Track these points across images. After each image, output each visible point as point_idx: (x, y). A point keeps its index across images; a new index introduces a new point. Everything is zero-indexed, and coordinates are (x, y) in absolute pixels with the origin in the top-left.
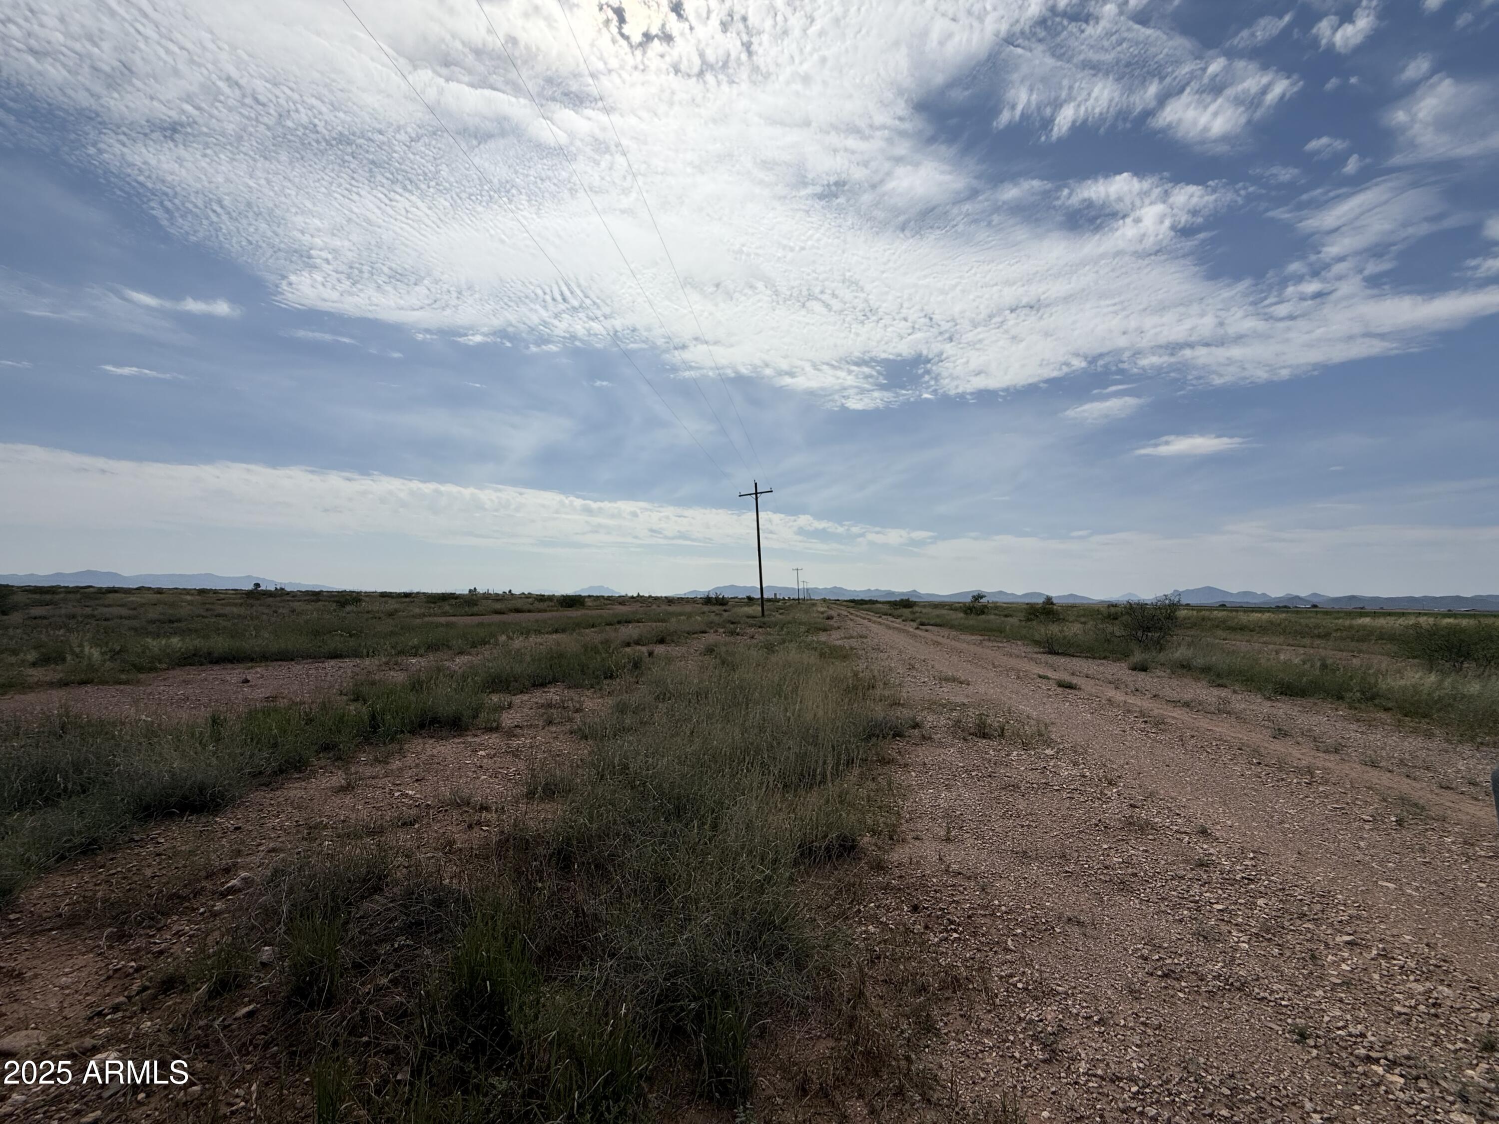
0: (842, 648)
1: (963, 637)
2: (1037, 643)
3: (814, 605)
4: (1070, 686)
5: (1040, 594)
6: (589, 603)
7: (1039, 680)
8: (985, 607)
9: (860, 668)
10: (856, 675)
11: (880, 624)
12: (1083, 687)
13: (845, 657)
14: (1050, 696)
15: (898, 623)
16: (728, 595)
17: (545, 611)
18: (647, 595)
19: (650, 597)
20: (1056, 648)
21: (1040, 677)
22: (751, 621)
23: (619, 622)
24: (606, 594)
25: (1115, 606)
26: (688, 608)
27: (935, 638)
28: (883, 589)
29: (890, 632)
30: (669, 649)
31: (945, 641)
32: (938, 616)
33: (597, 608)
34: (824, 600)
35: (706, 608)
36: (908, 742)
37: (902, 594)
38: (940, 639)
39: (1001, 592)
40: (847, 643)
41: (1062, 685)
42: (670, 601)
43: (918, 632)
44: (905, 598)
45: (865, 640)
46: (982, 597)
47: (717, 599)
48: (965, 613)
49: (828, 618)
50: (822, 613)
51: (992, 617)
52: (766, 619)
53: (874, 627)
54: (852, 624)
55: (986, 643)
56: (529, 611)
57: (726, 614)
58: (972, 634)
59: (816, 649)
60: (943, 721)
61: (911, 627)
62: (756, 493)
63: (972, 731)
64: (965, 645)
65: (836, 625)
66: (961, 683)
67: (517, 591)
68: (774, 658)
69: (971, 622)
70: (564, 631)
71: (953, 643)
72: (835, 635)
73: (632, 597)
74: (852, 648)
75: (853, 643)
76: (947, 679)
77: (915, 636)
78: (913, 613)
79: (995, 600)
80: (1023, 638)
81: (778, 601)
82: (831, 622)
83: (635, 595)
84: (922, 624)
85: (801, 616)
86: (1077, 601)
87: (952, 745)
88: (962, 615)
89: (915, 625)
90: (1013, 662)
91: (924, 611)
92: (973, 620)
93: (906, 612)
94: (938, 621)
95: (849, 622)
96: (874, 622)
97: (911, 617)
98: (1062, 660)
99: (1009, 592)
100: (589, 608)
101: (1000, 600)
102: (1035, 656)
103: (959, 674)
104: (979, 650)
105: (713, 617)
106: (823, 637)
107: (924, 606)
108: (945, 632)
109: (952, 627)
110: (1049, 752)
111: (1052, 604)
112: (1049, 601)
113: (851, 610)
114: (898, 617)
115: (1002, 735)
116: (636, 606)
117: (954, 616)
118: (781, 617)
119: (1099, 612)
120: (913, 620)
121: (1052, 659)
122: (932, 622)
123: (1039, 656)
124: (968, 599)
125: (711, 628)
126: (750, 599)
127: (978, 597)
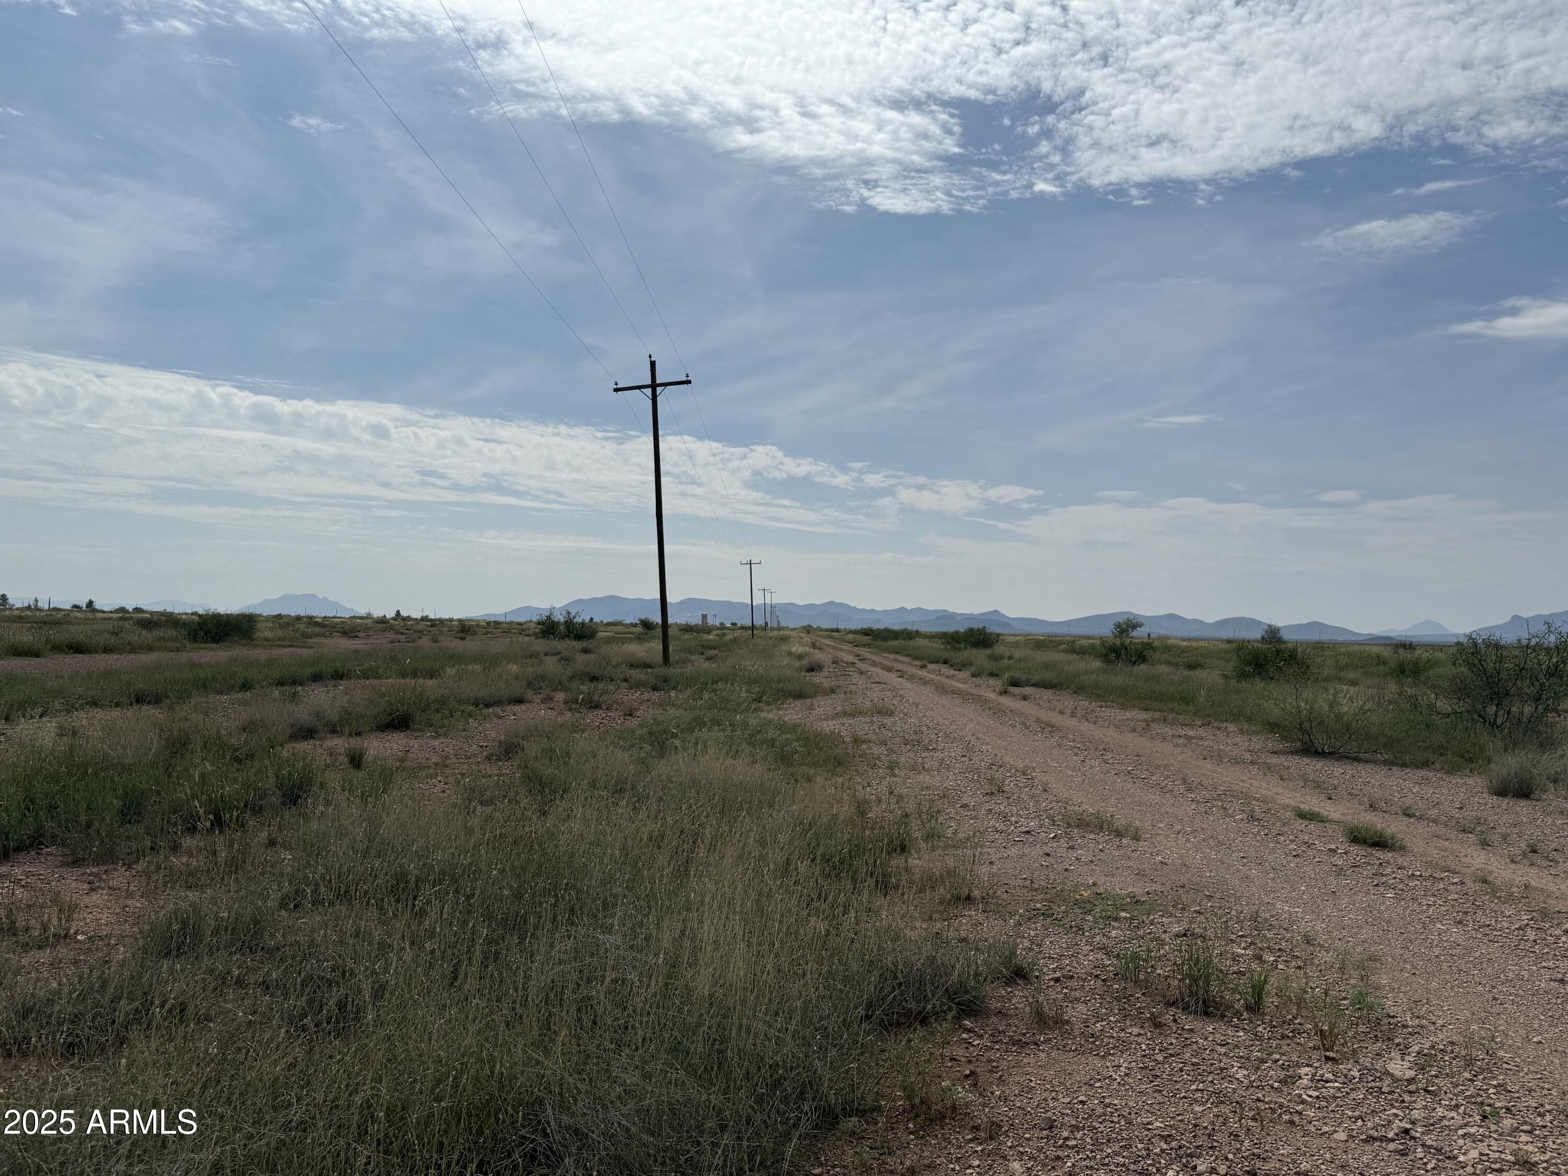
0: (834, 739)
1: (1106, 713)
2: (1272, 727)
3: (784, 639)
4: (1379, 843)
5: (1251, 623)
6: (264, 632)
7: (1300, 824)
8: (1148, 646)
9: (869, 794)
10: (862, 808)
11: (924, 682)
12: (1408, 842)
13: (838, 763)
14: (1340, 872)
15: (960, 681)
16: (602, 616)
17: (150, 649)
18: (417, 615)
19: (424, 619)
20: (1319, 739)
21: (1302, 815)
22: (636, 674)
23: (317, 678)
24: (319, 612)
25: (1409, 646)
26: (500, 645)
27: (1044, 715)
28: (931, 608)
29: (945, 700)
30: (414, 744)
31: (1067, 722)
32: (1046, 666)
33: (280, 642)
34: (808, 630)
35: (541, 645)
36: (996, 1036)
37: (970, 617)
38: (1055, 718)
39: (1172, 617)
40: (842, 727)
41: (1358, 837)
42: (465, 629)
43: (1005, 700)
44: (976, 626)
45: (888, 721)
46: (1134, 626)
47: (569, 624)
48: (1105, 658)
49: (811, 669)
50: (800, 657)
51: (1163, 668)
52: (673, 671)
53: (909, 689)
54: (861, 681)
55: (1157, 728)
56: (107, 650)
57: (581, 658)
58: (1123, 707)
59: (772, 743)
60: (1088, 959)
61: (989, 690)
62: (654, 386)
63: (1174, 994)
64: (1111, 732)
65: (826, 684)
66: (1119, 834)
67: (106, 602)
68: (662, 768)
69: (1119, 680)
70: (156, 700)
71: (1084, 727)
72: (823, 706)
73: (383, 621)
74: (857, 741)
75: (862, 726)
76: (1084, 824)
77: (998, 712)
78: (997, 658)
79: (1163, 632)
80: (1236, 717)
81: (708, 630)
82: (817, 678)
83: (391, 614)
84: (1015, 683)
85: (751, 664)
86: (1325, 637)
87: (1124, 1046)
88: (1096, 664)
89: (997, 683)
90: (1227, 776)
91: (1017, 654)
92: (1120, 676)
93: (979, 655)
94: (1048, 676)
95: (856, 678)
96: (911, 678)
97: (989, 666)
98: (1336, 771)
99: (1189, 616)
100: (268, 642)
101: (1174, 632)
102: (1274, 760)
103: (1109, 809)
104: (1144, 744)
105: (551, 664)
106: (791, 713)
107: (1017, 645)
108: (1067, 701)
109: (1079, 690)
110: (1399, 1067)
111: (1280, 640)
112: (1273, 635)
113: (863, 651)
114: (961, 666)
115: (1255, 1007)
116: (383, 641)
117: (1082, 666)
118: (705, 665)
119: (1380, 660)
120: (993, 675)
121: (1313, 766)
122: (1036, 678)
123: (1283, 759)
124: (1107, 631)
125: (538, 690)
126: (647, 625)
127: (1127, 626)
